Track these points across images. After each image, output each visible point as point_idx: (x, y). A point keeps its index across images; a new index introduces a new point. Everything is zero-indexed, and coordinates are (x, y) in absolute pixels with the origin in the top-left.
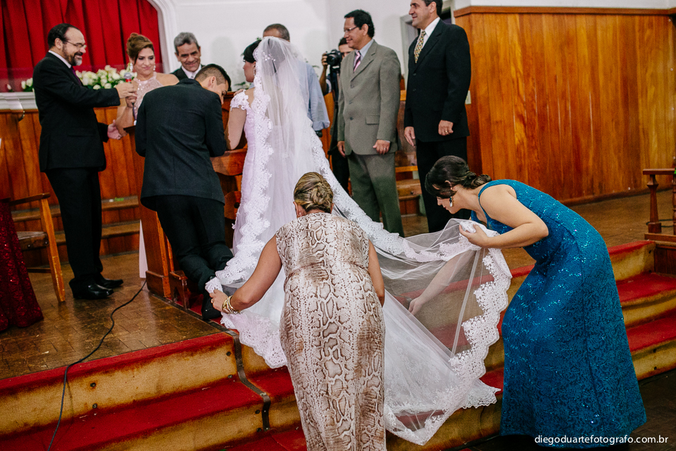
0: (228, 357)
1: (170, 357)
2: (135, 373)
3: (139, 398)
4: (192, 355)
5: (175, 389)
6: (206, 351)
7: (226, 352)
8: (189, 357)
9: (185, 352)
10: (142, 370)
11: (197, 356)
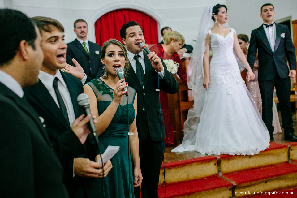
0: (215, 166)
1: (193, 164)
2: (180, 170)
3: (180, 180)
4: (201, 164)
5: (194, 178)
6: (207, 163)
7: (214, 163)
8: (200, 165)
9: (199, 163)
10: (182, 169)
11: (203, 164)
